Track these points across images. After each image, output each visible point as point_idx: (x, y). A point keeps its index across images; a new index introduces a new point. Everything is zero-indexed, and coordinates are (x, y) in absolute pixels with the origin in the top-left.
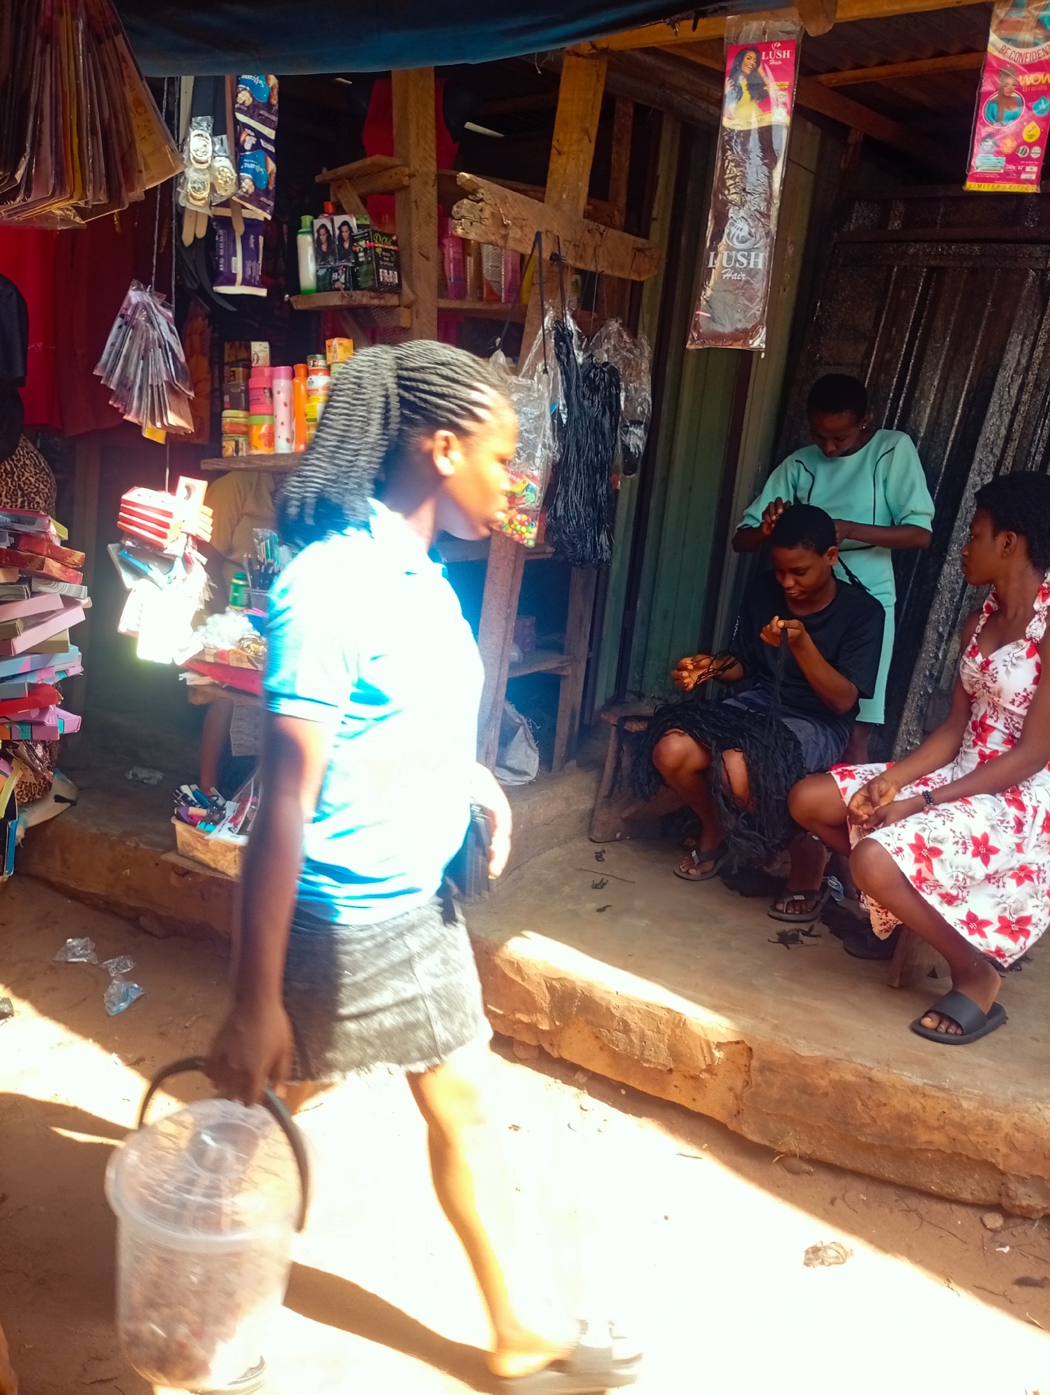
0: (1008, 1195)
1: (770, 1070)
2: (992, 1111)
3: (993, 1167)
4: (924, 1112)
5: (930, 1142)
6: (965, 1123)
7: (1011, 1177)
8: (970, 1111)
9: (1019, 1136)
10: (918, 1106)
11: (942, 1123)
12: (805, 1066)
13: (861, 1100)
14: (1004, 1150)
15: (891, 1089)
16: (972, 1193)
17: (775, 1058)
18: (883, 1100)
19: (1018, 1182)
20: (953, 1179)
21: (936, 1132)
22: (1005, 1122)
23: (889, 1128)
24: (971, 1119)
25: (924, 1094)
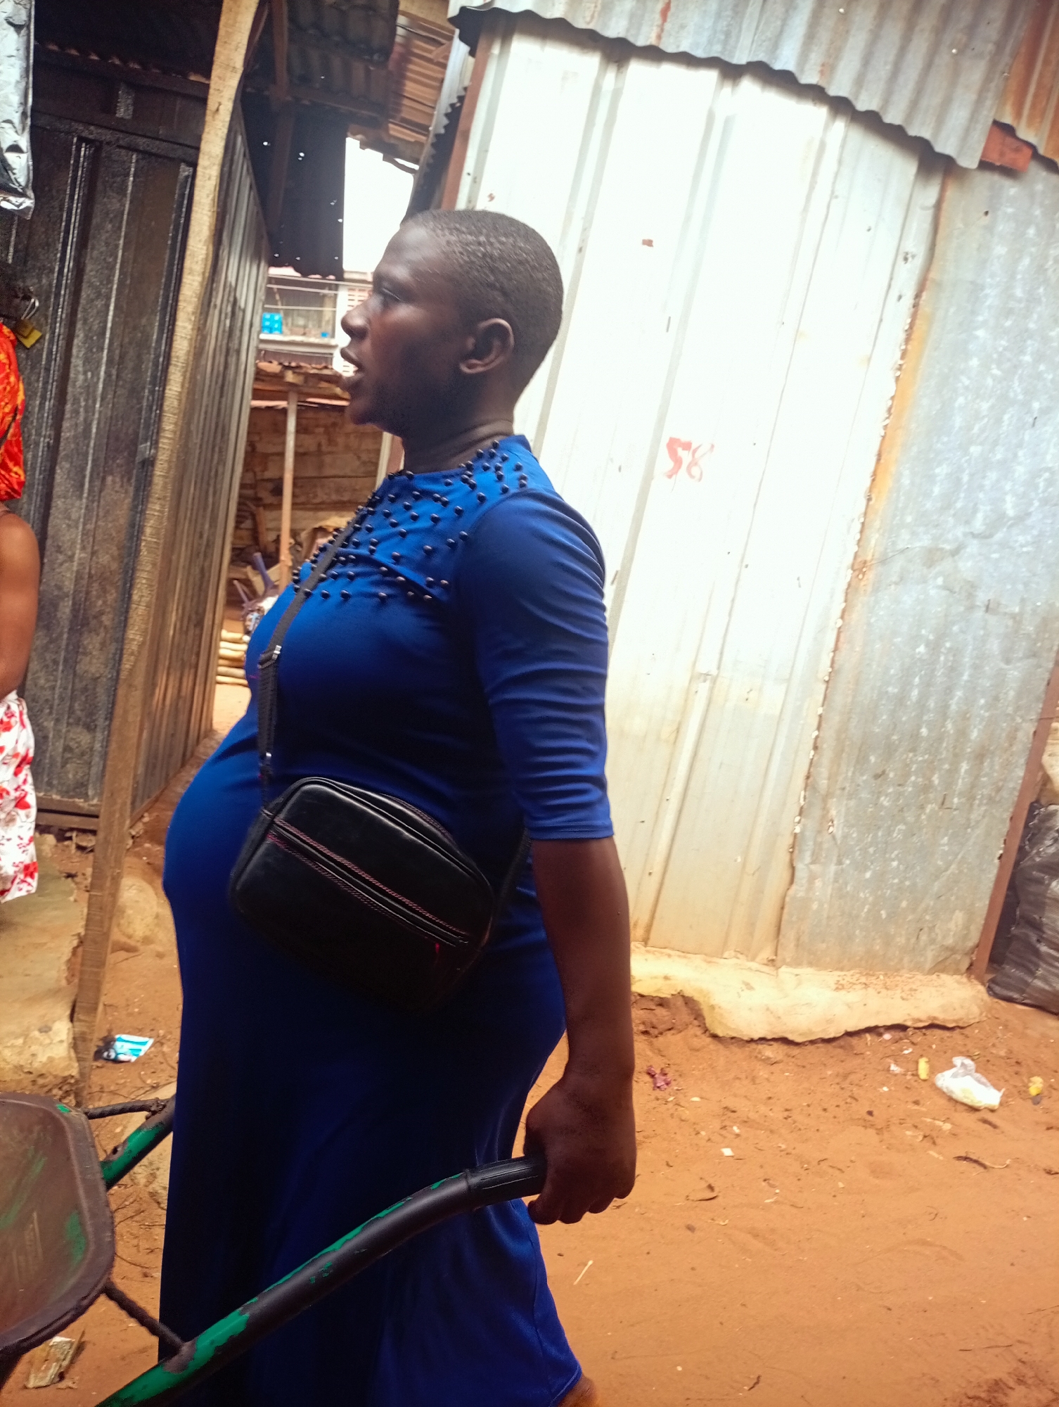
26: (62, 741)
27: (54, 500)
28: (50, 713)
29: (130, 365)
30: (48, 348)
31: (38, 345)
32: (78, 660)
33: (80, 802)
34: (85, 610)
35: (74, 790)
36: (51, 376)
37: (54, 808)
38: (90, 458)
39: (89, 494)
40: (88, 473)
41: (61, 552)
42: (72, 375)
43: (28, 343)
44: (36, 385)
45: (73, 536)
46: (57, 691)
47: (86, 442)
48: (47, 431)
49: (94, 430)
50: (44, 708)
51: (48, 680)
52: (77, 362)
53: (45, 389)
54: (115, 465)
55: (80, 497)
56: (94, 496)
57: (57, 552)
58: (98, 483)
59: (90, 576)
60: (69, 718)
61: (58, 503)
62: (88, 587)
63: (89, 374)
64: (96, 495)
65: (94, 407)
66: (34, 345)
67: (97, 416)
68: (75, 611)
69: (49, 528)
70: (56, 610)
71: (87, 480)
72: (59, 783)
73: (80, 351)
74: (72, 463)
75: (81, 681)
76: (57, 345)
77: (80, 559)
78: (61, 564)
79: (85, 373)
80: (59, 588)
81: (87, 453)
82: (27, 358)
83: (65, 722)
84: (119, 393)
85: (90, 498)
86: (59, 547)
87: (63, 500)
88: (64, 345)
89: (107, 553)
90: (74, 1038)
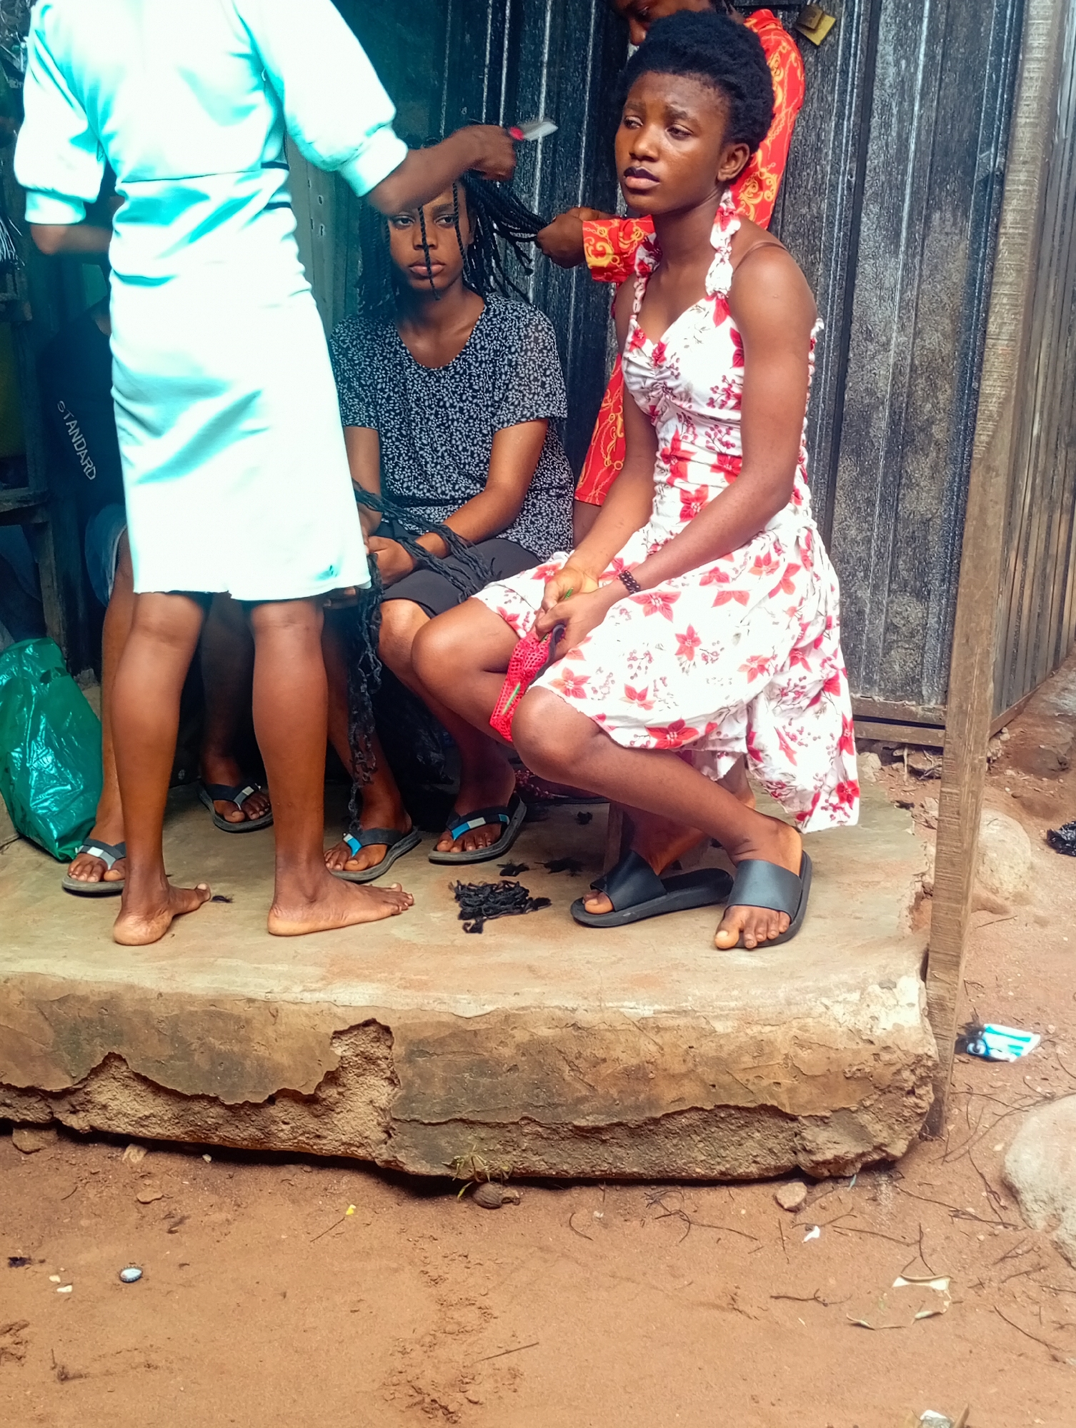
0: (805, 1149)
1: (423, 1053)
2: (759, 1028)
3: (775, 1112)
4: (663, 1055)
5: (680, 1100)
6: (724, 1055)
7: (804, 1121)
8: (728, 1035)
9: (805, 1054)
10: (653, 1048)
11: (690, 1065)
12: (475, 1033)
13: (569, 1063)
14: (786, 1082)
15: (608, 1034)
16: (755, 1162)
17: (428, 1033)
18: (601, 1054)
19: (818, 1126)
20: (723, 1147)
21: (686, 1082)
22: (780, 1037)
23: (616, 1096)
24: (732, 1047)
25: (658, 1027)
26: (883, 617)
27: (860, 264)
28: (866, 576)
29: (962, 32)
30: (844, 39)
31: (829, 38)
32: (900, 496)
33: (911, 705)
34: (907, 420)
35: (902, 687)
36: (850, 80)
37: (877, 715)
38: (908, 191)
39: (907, 247)
40: (905, 215)
41: (871, 340)
42: (879, 71)
43: (817, 38)
44: (829, 99)
45: (888, 313)
46: (874, 544)
47: (901, 167)
48: (848, 165)
49: (913, 147)
50: (856, 570)
51: (860, 530)
52: (886, 49)
53: (842, 102)
54: (944, 194)
55: (896, 253)
56: (916, 247)
57: (866, 339)
58: (919, 227)
59: (913, 368)
60: (890, 582)
61: (866, 268)
62: (910, 386)
63: (903, 63)
64: (917, 246)
65: (913, 109)
66: (825, 39)
67: (915, 123)
68: (894, 423)
69: (855, 307)
70: (868, 425)
71: (904, 225)
72: (881, 678)
73: (889, 31)
74: (882, 203)
75: (905, 528)
76: (857, 33)
77: (898, 345)
78: (873, 358)
79: (897, 64)
80: (871, 393)
81: (903, 183)
82: (817, 62)
83: (886, 589)
84: (947, 80)
85: (910, 251)
86: (869, 332)
87: (872, 261)
88: (866, 29)
89: (937, 331)
90: (928, 1004)
